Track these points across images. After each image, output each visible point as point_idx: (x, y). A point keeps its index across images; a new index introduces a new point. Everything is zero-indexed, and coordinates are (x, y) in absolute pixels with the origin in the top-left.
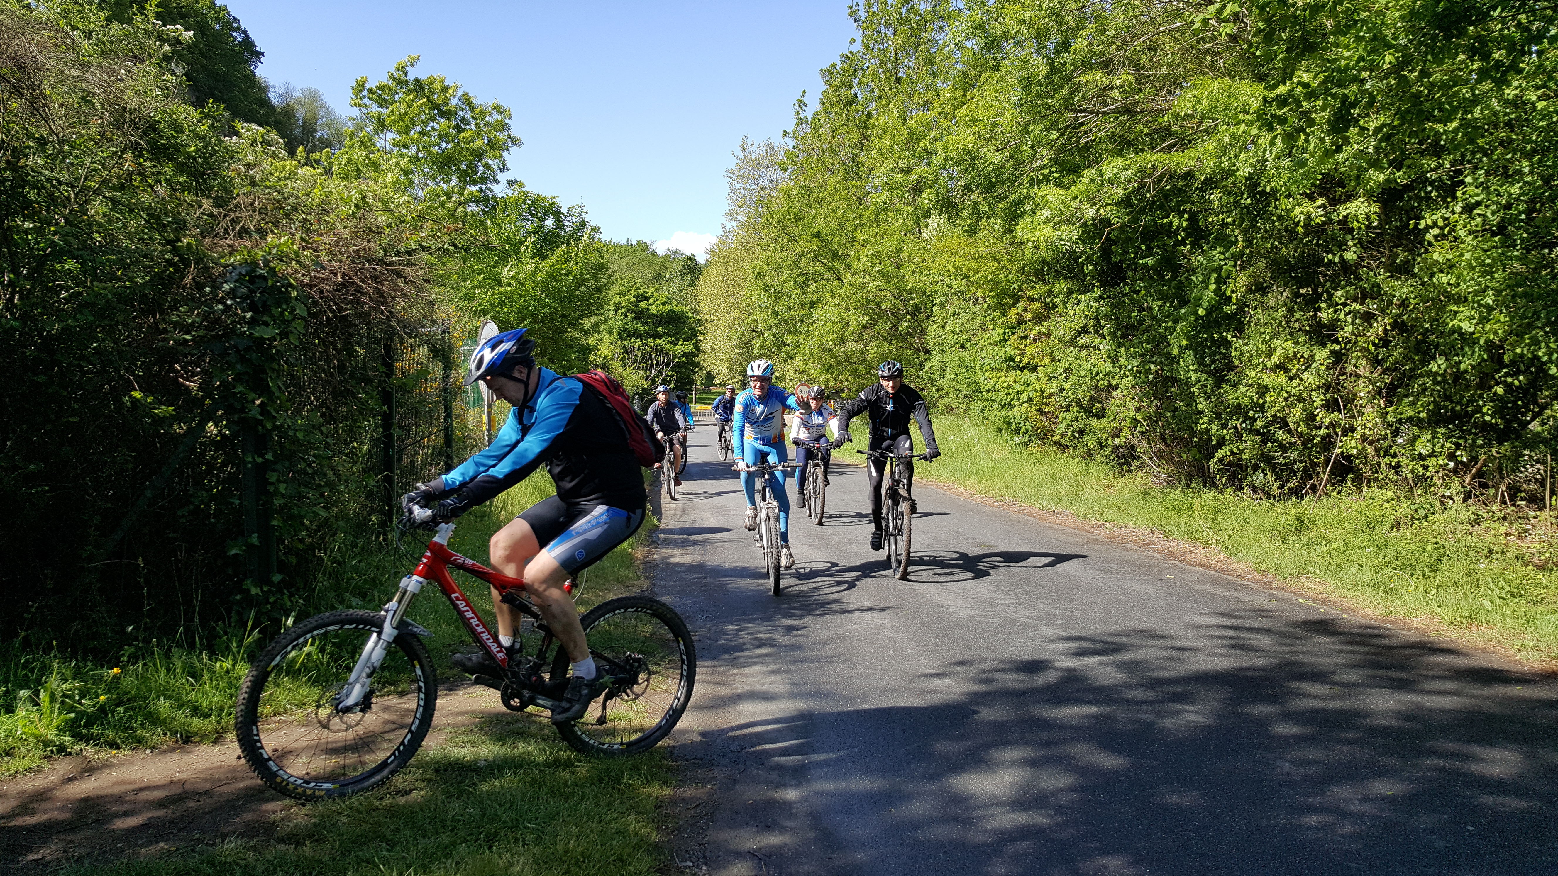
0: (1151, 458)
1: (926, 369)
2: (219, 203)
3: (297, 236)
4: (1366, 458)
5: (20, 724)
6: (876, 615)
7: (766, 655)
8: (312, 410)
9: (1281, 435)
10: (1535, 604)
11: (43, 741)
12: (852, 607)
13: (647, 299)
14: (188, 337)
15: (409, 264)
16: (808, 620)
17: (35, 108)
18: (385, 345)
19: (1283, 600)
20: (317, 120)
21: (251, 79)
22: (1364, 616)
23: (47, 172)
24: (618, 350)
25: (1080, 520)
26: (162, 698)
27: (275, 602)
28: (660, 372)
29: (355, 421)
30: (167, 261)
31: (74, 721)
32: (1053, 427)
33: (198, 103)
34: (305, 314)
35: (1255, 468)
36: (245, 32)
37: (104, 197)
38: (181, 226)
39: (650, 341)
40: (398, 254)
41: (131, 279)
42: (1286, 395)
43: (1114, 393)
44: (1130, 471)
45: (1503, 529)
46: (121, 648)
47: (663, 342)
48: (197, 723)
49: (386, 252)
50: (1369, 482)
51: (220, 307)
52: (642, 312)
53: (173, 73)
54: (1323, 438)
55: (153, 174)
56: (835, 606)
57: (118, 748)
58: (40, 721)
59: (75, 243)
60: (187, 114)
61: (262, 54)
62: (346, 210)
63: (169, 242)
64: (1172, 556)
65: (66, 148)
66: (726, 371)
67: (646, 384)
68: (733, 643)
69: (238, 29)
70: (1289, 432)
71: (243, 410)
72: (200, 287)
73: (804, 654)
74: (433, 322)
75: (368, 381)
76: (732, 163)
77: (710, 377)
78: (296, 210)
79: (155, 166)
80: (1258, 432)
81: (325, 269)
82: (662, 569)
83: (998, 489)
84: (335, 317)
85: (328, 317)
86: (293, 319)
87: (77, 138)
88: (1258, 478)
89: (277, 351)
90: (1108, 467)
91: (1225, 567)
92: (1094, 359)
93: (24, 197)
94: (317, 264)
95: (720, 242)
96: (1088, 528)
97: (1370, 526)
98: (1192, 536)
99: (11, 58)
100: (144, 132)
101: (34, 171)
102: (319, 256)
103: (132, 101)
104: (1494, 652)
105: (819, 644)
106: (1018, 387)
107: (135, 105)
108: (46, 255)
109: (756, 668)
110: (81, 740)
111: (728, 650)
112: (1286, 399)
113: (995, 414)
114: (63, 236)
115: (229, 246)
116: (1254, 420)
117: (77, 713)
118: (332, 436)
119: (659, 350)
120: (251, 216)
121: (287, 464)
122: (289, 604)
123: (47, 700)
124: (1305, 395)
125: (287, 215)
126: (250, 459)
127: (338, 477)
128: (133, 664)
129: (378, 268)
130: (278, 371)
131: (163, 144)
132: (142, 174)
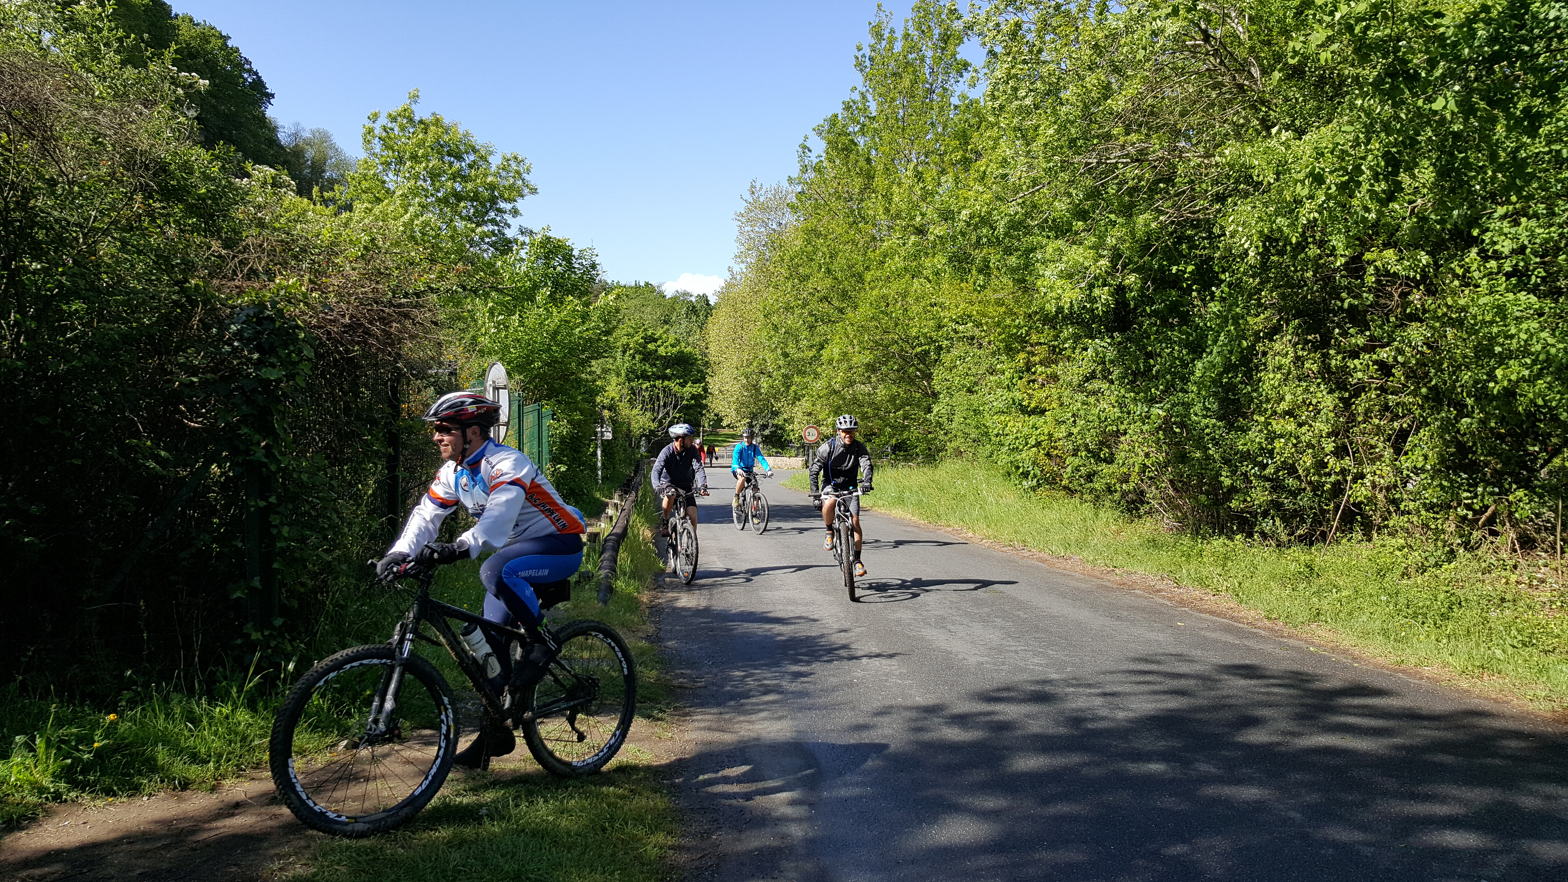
0: (1160, 504)
1: (935, 412)
2: (228, 244)
3: (306, 278)
4: (1376, 504)
5: (15, 769)
6: (884, 661)
7: (773, 702)
8: (317, 452)
9: (1291, 482)
10: (1546, 652)
11: (38, 788)
12: (860, 653)
13: (656, 340)
14: (195, 379)
15: (417, 306)
16: (816, 666)
17: (46, 150)
18: (392, 387)
19: (1293, 648)
20: (325, 160)
21: (262, 120)
22: (1375, 665)
23: (56, 213)
24: (625, 391)
25: (1089, 566)
26: (160, 744)
27: (276, 646)
28: (668, 413)
29: (360, 463)
30: (174, 302)
31: (70, 767)
32: (1062, 471)
33: (208, 144)
34: (312, 355)
35: (1265, 514)
36: (256, 73)
37: (113, 237)
38: (189, 267)
39: (658, 383)
40: (406, 295)
41: (137, 320)
42: (1295, 441)
43: (1122, 439)
44: (1140, 517)
45: (1513, 578)
46: (119, 693)
47: (673, 385)
48: (194, 771)
49: (394, 293)
50: (1379, 529)
51: (227, 348)
52: (650, 353)
53: (186, 116)
54: (1333, 484)
55: (162, 215)
56: (843, 653)
57: (115, 795)
58: (36, 767)
59: (82, 283)
60: (199, 156)
61: (273, 96)
62: (354, 252)
63: (177, 283)
64: (1182, 602)
65: (76, 188)
66: (734, 414)
67: (653, 426)
68: (739, 690)
69: (250, 71)
70: (1299, 478)
71: (247, 452)
72: (207, 328)
73: (811, 701)
74: (441, 364)
75: (374, 422)
76: (742, 207)
77: (718, 421)
78: (305, 251)
79: (164, 208)
80: (1267, 479)
81: (332, 310)
82: (668, 614)
83: (1006, 535)
84: (343, 358)
85: (335, 359)
86: (301, 361)
87: (88, 179)
88: (1267, 525)
89: (284, 394)
90: (1118, 513)
91: (1236, 614)
92: (1104, 405)
93: (33, 238)
94: (325, 305)
95: (729, 286)
96: (1098, 574)
97: (1381, 573)
98: (1202, 582)
99: (23, 100)
100: (154, 174)
101: (43, 212)
102: (327, 298)
103: (144, 142)
104: (1506, 702)
105: (826, 691)
106: (1026, 431)
107: (145, 147)
108: (53, 296)
109: (763, 715)
110: (76, 787)
111: (733, 696)
112: (1295, 445)
113: (1004, 459)
114: (71, 276)
115: (237, 287)
116: (1264, 467)
117: (74, 759)
118: (337, 478)
119: (667, 391)
120: (259, 258)
121: (290, 506)
122: (289, 648)
123: (43, 745)
124: (1314, 441)
125: (295, 257)
126: (253, 503)
127: (342, 519)
128: (131, 709)
129: (387, 310)
130: (284, 413)
131: (172, 186)
132: (151, 214)
